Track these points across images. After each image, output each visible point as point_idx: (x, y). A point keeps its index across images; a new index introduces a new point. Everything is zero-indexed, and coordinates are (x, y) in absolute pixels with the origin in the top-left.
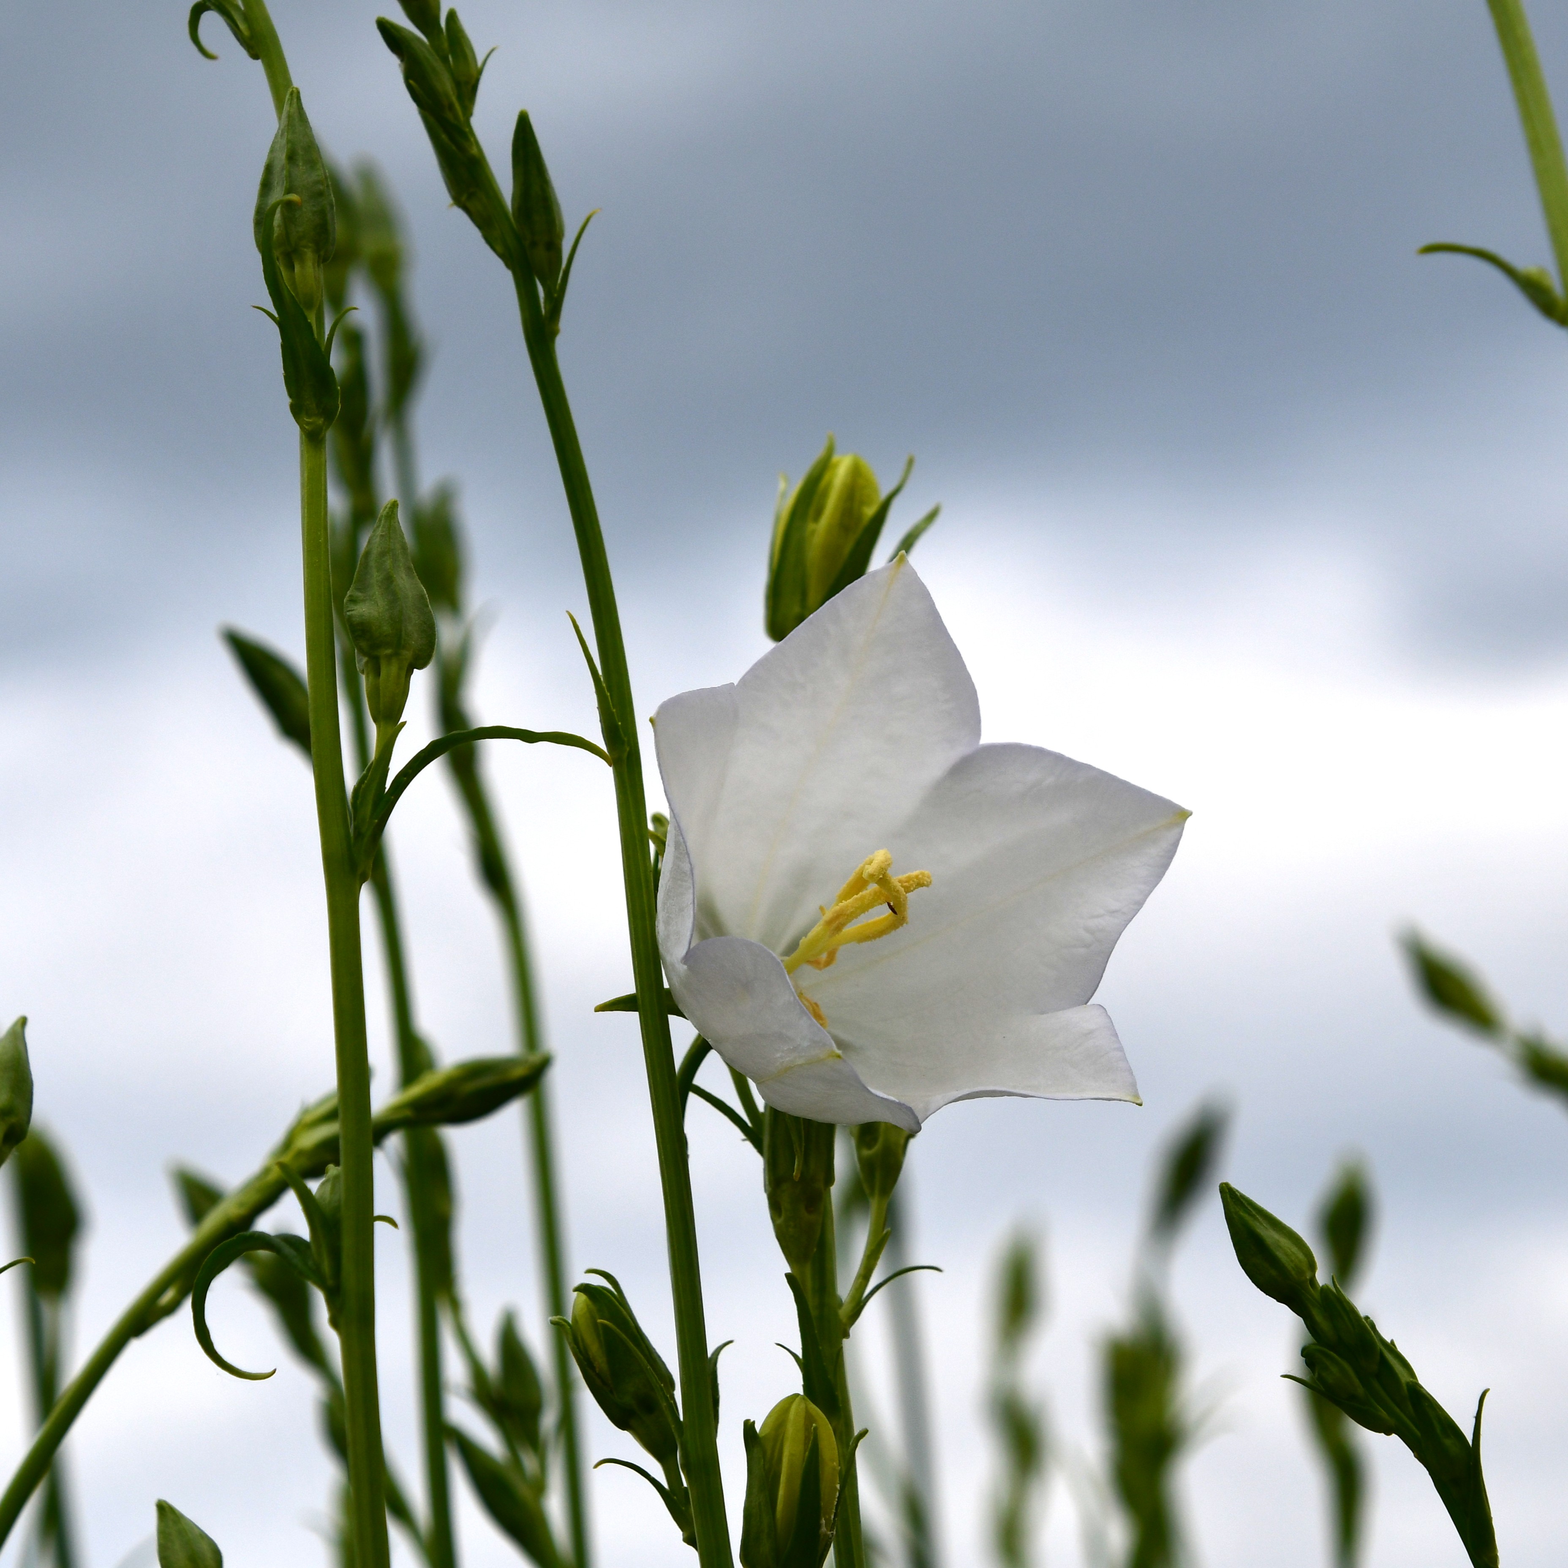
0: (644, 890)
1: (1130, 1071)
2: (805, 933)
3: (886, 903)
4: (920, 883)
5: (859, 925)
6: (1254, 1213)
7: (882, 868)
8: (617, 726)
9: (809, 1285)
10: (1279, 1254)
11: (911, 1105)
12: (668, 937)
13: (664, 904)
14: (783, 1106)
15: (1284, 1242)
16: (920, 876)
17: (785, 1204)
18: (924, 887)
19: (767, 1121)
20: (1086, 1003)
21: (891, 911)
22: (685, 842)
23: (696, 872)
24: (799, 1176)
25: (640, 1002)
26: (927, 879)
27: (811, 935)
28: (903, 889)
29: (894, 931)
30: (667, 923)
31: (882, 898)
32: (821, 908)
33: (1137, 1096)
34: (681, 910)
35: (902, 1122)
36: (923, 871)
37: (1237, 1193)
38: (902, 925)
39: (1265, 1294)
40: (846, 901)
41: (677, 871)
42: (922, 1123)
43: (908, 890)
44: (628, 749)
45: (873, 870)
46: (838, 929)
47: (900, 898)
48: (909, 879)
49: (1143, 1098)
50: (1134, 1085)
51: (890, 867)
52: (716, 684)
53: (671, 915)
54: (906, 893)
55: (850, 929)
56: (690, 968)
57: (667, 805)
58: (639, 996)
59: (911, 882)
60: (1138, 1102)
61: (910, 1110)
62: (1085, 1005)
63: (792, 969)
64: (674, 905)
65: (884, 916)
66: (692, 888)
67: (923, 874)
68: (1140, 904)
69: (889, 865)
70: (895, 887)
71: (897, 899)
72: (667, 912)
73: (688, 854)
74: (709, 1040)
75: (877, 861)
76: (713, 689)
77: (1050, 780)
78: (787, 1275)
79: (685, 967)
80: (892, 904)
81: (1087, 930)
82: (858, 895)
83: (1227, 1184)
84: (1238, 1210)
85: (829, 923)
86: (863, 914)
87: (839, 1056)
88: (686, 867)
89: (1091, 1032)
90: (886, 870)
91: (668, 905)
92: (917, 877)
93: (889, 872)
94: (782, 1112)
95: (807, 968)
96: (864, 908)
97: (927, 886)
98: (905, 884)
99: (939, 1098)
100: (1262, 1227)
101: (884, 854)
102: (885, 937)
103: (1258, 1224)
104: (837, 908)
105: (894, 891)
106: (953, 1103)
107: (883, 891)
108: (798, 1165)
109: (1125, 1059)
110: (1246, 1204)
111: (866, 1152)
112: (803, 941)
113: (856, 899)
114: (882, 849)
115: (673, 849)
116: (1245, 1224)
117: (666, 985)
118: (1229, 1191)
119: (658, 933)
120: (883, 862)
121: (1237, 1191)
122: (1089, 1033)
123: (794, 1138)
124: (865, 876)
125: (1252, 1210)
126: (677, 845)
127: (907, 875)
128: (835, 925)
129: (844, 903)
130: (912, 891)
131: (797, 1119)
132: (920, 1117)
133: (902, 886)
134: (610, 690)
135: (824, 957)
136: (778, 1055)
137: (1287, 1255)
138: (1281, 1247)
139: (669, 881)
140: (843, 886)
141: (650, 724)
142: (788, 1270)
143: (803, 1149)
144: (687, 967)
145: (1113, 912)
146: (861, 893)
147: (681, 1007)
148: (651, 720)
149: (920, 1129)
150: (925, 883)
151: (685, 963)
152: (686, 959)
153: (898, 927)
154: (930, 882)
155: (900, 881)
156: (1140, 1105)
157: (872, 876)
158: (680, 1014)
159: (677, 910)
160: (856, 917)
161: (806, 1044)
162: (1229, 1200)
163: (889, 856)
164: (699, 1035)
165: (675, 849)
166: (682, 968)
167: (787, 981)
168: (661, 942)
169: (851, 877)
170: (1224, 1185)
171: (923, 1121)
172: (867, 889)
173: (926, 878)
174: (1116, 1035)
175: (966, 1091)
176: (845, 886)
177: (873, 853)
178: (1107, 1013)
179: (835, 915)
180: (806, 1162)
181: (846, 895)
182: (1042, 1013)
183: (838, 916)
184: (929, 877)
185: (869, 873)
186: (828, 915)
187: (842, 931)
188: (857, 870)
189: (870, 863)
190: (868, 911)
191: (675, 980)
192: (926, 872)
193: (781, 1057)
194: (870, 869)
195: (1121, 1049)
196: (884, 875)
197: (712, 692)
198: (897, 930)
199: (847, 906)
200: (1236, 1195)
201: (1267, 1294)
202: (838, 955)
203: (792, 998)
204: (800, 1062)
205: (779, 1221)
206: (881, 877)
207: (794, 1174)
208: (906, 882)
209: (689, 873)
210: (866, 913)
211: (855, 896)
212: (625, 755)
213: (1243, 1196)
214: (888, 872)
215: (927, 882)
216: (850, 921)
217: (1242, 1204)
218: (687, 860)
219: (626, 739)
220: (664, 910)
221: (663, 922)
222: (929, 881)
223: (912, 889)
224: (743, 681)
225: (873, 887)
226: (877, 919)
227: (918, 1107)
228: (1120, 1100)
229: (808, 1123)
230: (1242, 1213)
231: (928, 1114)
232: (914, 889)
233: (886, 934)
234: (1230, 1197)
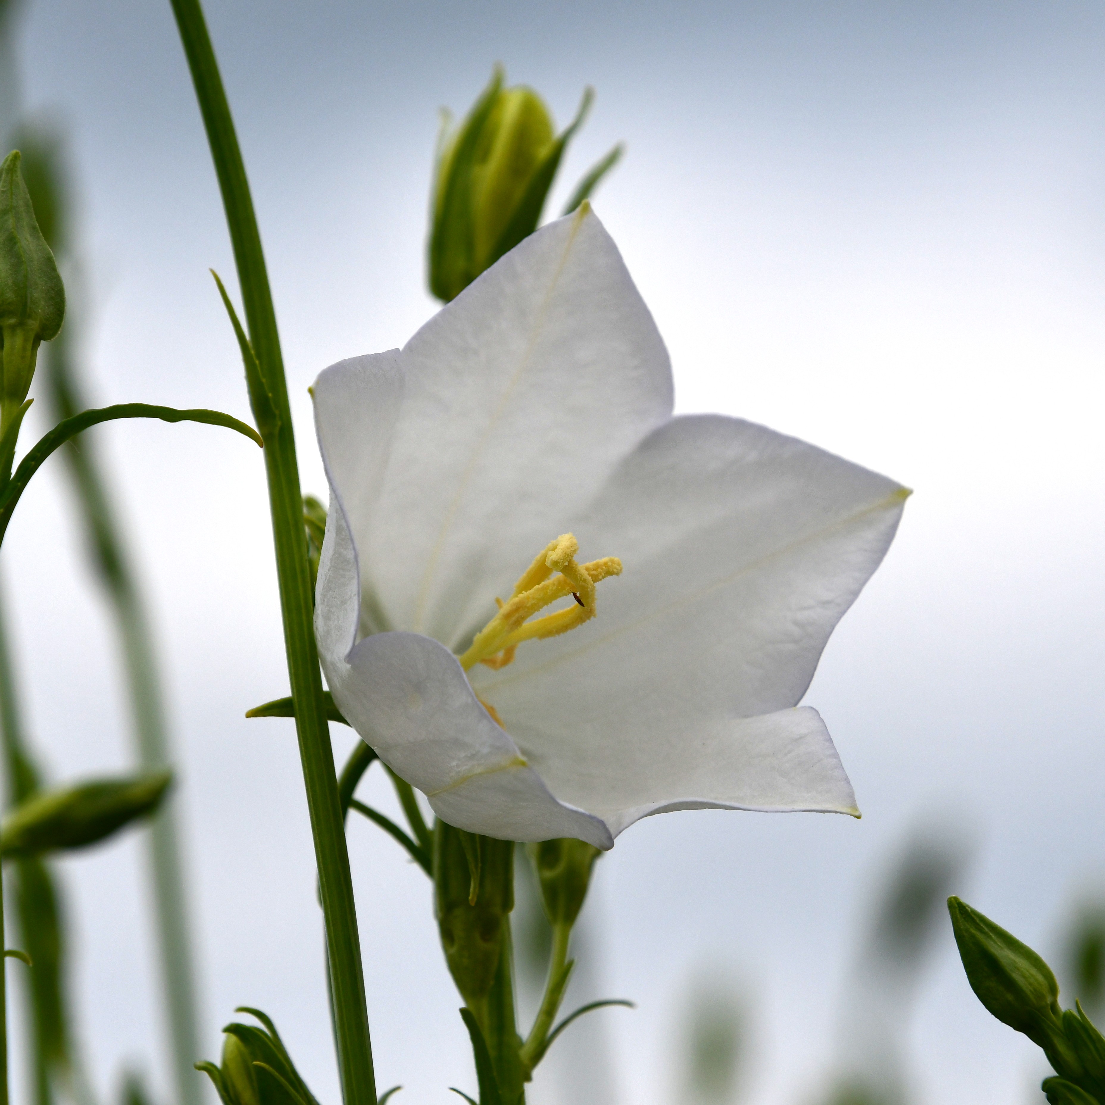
0: (300, 580)
1: (847, 780)
2: (479, 628)
3: (572, 593)
4: (609, 572)
5: (540, 619)
6: (986, 930)
7: (568, 555)
8: (267, 398)
9: (486, 1022)
10: (1016, 976)
11: (603, 818)
12: (328, 632)
13: (324, 596)
14: (458, 821)
15: (1022, 963)
16: (610, 564)
17: (458, 932)
18: (613, 576)
19: (436, 840)
20: (796, 704)
21: (577, 603)
22: (348, 526)
23: (361, 558)
24: (475, 899)
25: (296, 706)
26: (617, 567)
27: (487, 630)
28: (590, 578)
29: (580, 625)
30: (327, 618)
31: (567, 588)
32: (498, 601)
33: (854, 807)
34: (343, 602)
35: (592, 838)
36: (613, 558)
37: (967, 908)
38: (589, 618)
39: (1000, 1022)
40: (526, 592)
41: (338, 559)
42: (614, 839)
43: (596, 579)
44: (279, 423)
45: (557, 556)
46: (518, 623)
47: (587, 588)
48: (597, 567)
49: (862, 809)
50: (851, 796)
51: (575, 553)
52: (381, 349)
53: (331, 609)
54: (594, 583)
55: (528, 624)
56: (355, 668)
57: (327, 484)
58: (296, 700)
59: (600, 570)
60: (857, 814)
61: (602, 824)
62: (794, 708)
63: (468, 666)
64: (334, 598)
65: (568, 609)
66: (356, 577)
67: (613, 562)
68: (855, 594)
69: (575, 551)
70: (582, 575)
71: (584, 588)
72: (328, 606)
73: (352, 540)
74: (375, 748)
75: (561, 547)
76: (377, 355)
77: (752, 456)
78: (463, 1011)
79: (349, 666)
80: (578, 595)
81: (796, 623)
82: (540, 585)
83: (956, 899)
84: (968, 926)
85: (507, 616)
86: (546, 606)
87: (523, 764)
88: (350, 555)
89: (801, 737)
90: (572, 557)
91: (328, 598)
92: (606, 564)
93: (576, 559)
94: (454, 827)
95: (481, 669)
96: (546, 599)
97: (617, 574)
98: (592, 572)
99: (633, 811)
100: (996, 946)
101: (569, 539)
102: (570, 633)
103: (992, 943)
104: (516, 600)
105: (581, 580)
106: (648, 817)
107: (568, 581)
108: (475, 888)
109: (840, 766)
110: (978, 921)
111: (549, 874)
112: (478, 637)
113: (538, 589)
114: (566, 533)
115: (334, 535)
116: (978, 944)
117: (326, 688)
118: (959, 907)
119: (317, 629)
120: (568, 548)
121: (968, 906)
122: (801, 738)
123: (470, 858)
124: (548, 563)
125: (984, 927)
126: (339, 530)
127: (595, 562)
128: (514, 619)
129: (525, 594)
130: (601, 580)
131: (472, 836)
132: (612, 831)
133: (589, 575)
134: (259, 356)
135: (500, 655)
136: (454, 763)
137: (1025, 977)
138: (1018, 969)
139: (329, 570)
140: (522, 576)
141: (308, 396)
142: (462, 1004)
143: (479, 871)
144: (351, 667)
145: (825, 604)
146: (543, 583)
147: (343, 712)
148: (311, 391)
149: (613, 845)
150: (615, 571)
151: (349, 662)
152: (350, 657)
153: (584, 621)
154: (621, 570)
155: (587, 569)
156: (858, 817)
157: (556, 563)
158: (341, 719)
159: (339, 603)
160: (538, 610)
161: (485, 750)
162: (959, 916)
163: (575, 541)
164: (362, 744)
165: (337, 535)
166: (345, 667)
167: (464, 680)
168: (320, 639)
169: (532, 565)
170: (953, 899)
171: (616, 837)
172: (548, 579)
173: (616, 565)
174: (830, 740)
175: (663, 803)
176: (525, 574)
177: (555, 538)
178: (820, 716)
179: (514, 607)
180: (481, 884)
181: (527, 585)
182: (747, 716)
183: (518, 608)
184: (619, 565)
185: (552, 560)
186: (506, 608)
187: (521, 625)
188: (538, 557)
189: (554, 549)
190: (551, 603)
191: (337, 682)
192: (616, 559)
193: (458, 766)
194: (554, 556)
195: (836, 756)
196: (570, 562)
197: (376, 358)
198: (584, 624)
199: (528, 598)
200: (967, 910)
201: (1002, 1022)
202: (517, 652)
203: (470, 700)
204: (478, 770)
205: (453, 950)
206: (566, 564)
207: (470, 897)
208: (594, 570)
209: (352, 560)
210: (549, 605)
211: (537, 586)
212: (277, 431)
213: (974, 912)
214: (574, 559)
215: (617, 570)
216: (531, 614)
217: (973, 921)
218: (351, 546)
219: (277, 412)
220: (323, 603)
221: (323, 616)
222: (619, 568)
223: (600, 577)
224: (410, 346)
225: (557, 576)
226: (561, 611)
227: (610, 821)
228: (836, 812)
229: (484, 839)
230: (973, 931)
231: (622, 827)
232: (603, 578)
233: (571, 628)
234: (960, 912)
